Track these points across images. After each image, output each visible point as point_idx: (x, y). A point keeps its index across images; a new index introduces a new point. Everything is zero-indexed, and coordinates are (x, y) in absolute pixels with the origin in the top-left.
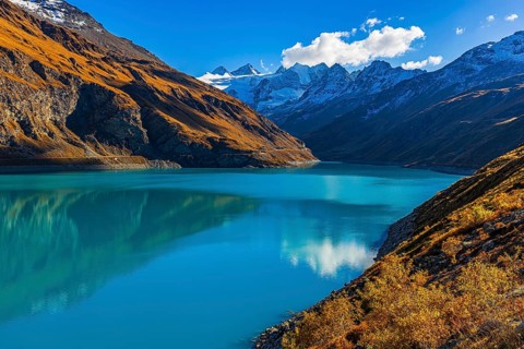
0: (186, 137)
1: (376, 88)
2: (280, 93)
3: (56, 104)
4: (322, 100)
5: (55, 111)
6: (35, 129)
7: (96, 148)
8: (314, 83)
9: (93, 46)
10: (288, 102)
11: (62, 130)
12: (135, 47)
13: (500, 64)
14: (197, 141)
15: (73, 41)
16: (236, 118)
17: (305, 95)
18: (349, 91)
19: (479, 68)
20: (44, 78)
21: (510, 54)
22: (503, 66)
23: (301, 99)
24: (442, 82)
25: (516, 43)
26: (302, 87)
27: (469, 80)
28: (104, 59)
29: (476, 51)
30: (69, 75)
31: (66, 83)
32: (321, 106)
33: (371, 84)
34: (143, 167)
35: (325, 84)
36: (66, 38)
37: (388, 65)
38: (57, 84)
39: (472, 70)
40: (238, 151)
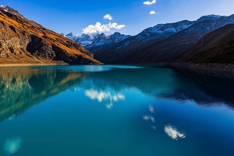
0: (68, 54)
1: (117, 41)
2: (84, 42)
3: (21, 42)
4: (99, 45)
5: (21, 44)
6: (15, 51)
7: (37, 58)
8: (95, 39)
9: (27, 22)
10: (87, 45)
11: (24, 51)
12: (37, 24)
13: (154, 34)
14: (72, 55)
15: (20, 20)
16: (78, 49)
17: (93, 43)
18: (108, 42)
19: (148, 35)
20: (16, 32)
21: (157, 31)
22: (155, 34)
23: (91, 44)
24: (138, 39)
25: (158, 28)
26: (91, 40)
27: (146, 38)
28: (32, 27)
29: (147, 30)
30: (24, 31)
31: (24, 34)
32: (99, 47)
33: (115, 40)
34: (55, 64)
35: (99, 39)
36: (17, 18)
37: (119, 33)
38: (21, 35)
39: (146, 35)
40: (86, 59)
